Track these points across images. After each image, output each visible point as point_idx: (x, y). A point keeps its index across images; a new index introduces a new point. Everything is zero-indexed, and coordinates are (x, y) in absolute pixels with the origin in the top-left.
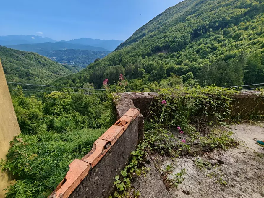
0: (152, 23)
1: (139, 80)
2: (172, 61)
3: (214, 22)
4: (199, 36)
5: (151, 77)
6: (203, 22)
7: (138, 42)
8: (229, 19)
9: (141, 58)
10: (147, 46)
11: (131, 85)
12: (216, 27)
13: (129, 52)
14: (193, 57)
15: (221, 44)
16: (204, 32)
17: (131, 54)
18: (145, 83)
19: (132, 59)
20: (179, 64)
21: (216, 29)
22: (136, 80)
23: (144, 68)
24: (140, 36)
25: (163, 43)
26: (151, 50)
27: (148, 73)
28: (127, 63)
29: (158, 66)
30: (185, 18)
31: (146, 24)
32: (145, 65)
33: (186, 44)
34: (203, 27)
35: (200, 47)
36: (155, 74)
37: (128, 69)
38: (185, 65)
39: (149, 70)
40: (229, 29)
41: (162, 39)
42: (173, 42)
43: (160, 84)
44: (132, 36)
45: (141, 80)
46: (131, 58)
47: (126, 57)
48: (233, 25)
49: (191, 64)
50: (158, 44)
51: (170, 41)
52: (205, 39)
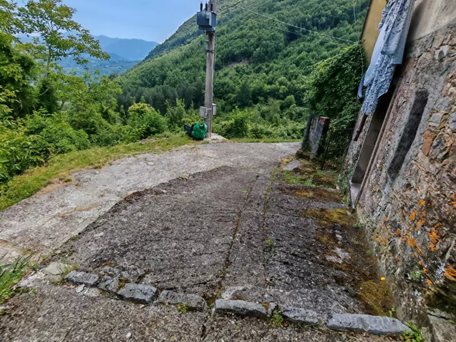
2: (259, 79)
3: (319, 17)
4: (296, 39)
5: (226, 104)
6: (303, 15)
8: (340, 12)
12: (321, 25)
13: (177, 62)
14: (291, 71)
15: (330, 52)
16: (305, 31)
17: (182, 66)
19: (187, 75)
20: (270, 83)
21: (322, 27)
24: (193, 35)
25: (240, 47)
26: (220, 59)
27: (220, 98)
28: (177, 81)
29: (237, 87)
30: (273, 6)
33: (278, 50)
34: (303, 23)
35: (301, 55)
36: (234, 99)
38: (281, 83)
39: (221, 93)
40: (342, 29)
41: (238, 40)
42: (258, 46)
44: (177, 32)
46: (185, 73)
47: (174, 71)
48: (346, 22)
49: (289, 83)
50: (230, 48)
51: (252, 45)
52: (306, 44)
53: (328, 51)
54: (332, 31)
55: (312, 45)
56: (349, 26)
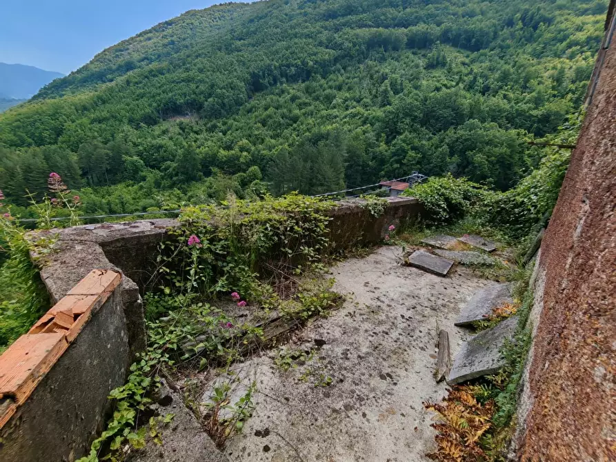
0: (149, 39)
1: (128, 186)
2: (212, 141)
3: (288, 66)
4: (263, 90)
5: (163, 178)
6: (268, 62)
7: (113, 83)
8: (311, 63)
9: (126, 127)
10: (142, 96)
11: (104, 201)
12: (291, 76)
13: (85, 108)
14: (256, 133)
15: (303, 111)
16: (272, 82)
17: (92, 115)
18: (148, 195)
19: (100, 129)
20: (228, 148)
21: (292, 79)
22: (120, 186)
23: (140, 154)
24: (118, 69)
25: (185, 95)
26: (155, 109)
27: (153, 168)
28: (82, 138)
29: (179, 151)
30: (230, 45)
31: (132, 39)
32: (141, 148)
33: (239, 103)
34: (268, 70)
35: (268, 112)
36: (174, 170)
37: (89, 157)
38: (242, 149)
39: (155, 160)
40: (314, 84)
41: (182, 84)
42: (210, 95)
43: (189, 194)
44: (91, 62)
45: (136, 187)
46: (96, 126)
48: (319, 77)
49: (253, 148)
50: (170, 95)
51: (202, 93)
52: (275, 98)
53: (300, 109)
54: (304, 85)
55: (281, 100)
56: (323, 81)
